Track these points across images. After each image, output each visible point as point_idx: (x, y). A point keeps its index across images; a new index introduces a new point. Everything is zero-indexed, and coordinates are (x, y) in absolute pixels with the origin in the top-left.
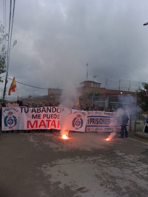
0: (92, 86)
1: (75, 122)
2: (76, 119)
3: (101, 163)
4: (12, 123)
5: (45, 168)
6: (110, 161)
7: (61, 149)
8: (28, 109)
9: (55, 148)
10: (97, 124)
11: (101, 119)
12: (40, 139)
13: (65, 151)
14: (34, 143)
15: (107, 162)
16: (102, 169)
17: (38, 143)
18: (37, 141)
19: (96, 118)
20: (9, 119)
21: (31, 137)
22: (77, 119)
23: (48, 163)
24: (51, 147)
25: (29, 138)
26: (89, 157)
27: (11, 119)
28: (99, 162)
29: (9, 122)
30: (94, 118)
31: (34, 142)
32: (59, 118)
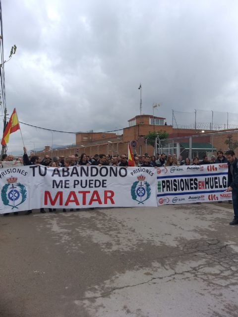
0: (150, 124)
1: (136, 189)
2: (137, 184)
3: (211, 277)
4: (17, 198)
5: (92, 300)
6: (227, 269)
7: (117, 246)
8: (46, 169)
9: (103, 244)
10: (175, 190)
11: (182, 180)
12: (71, 224)
13: (126, 250)
14: (61, 235)
15: (222, 272)
16: (221, 295)
17: (69, 234)
18: (66, 230)
19: (173, 179)
20: (12, 191)
21: (54, 222)
22: (139, 184)
23: (96, 287)
24: (95, 242)
25: (51, 224)
26: (180, 263)
27: (15, 191)
28: (205, 274)
29: (11, 195)
30: (170, 179)
31: (61, 233)
32: (105, 185)
